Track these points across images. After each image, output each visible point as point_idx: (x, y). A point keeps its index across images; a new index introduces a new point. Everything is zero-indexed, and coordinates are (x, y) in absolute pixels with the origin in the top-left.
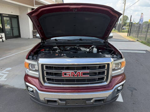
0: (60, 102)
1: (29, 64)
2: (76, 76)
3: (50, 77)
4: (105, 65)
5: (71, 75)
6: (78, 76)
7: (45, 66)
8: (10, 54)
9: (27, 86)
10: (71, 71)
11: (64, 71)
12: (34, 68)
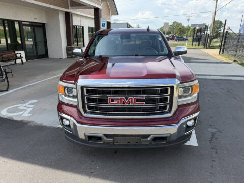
0: (105, 138)
1: (65, 87)
2: (126, 103)
3: (93, 104)
4: (168, 89)
5: (120, 102)
6: (129, 103)
7: (85, 89)
8: (34, 80)
9: (62, 118)
10: (120, 97)
11: (111, 97)
12: (71, 93)
